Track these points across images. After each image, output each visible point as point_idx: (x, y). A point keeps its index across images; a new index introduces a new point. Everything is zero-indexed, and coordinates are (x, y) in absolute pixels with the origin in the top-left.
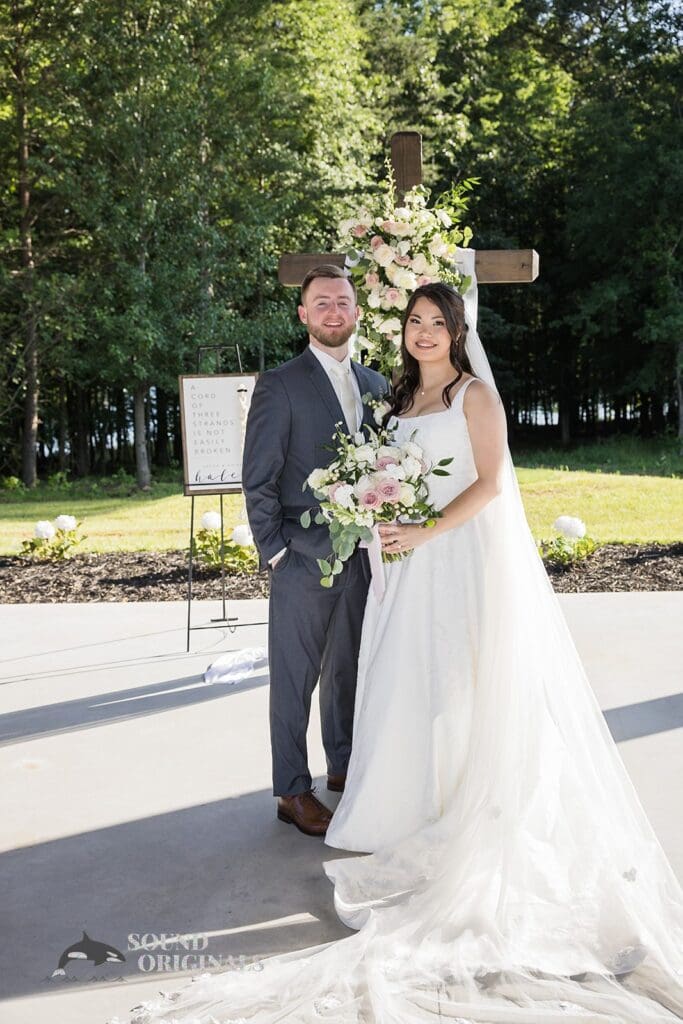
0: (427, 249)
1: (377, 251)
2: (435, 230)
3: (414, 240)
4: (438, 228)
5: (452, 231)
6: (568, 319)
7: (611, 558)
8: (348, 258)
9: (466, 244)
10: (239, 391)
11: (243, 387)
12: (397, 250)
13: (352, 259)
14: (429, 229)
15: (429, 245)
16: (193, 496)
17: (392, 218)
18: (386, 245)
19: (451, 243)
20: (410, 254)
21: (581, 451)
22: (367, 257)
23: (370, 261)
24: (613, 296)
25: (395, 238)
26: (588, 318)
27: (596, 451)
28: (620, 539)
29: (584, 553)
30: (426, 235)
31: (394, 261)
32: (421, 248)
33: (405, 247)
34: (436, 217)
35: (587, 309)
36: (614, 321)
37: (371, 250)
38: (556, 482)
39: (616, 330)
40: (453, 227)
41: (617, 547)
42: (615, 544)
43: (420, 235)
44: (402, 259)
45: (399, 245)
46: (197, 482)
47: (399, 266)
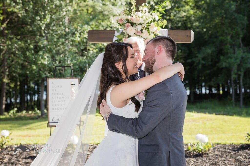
0: (148, 29)
1: (128, 29)
2: (151, 21)
3: (143, 25)
4: (153, 20)
5: (158, 22)
6: (194, 59)
7: (217, 150)
8: (116, 32)
9: (164, 27)
10: (72, 85)
11: (73, 83)
12: (136, 29)
13: (118, 32)
14: (149, 21)
15: (149, 27)
16: (51, 127)
17: (134, 16)
18: (132, 27)
19: (158, 26)
20: (141, 30)
21: (198, 104)
22: (124, 31)
23: (125, 33)
24: (209, 51)
25: (135, 24)
26: (201, 59)
27: (204, 104)
28: (219, 142)
29: (207, 149)
30: (148, 23)
31: (135, 33)
32: (146, 28)
33: (140, 28)
34: (152, 16)
35: (200, 56)
36: (210, 60)
37: (125, 29)
38: (192, 118)
39: (210, 63)
40: (159, 20)
41: (219, 146)
42: (218, 144)
43: (146, 23)
44: (138, 32)
45: (137, 27)
46: (53, 122)
47: (137, 35)
